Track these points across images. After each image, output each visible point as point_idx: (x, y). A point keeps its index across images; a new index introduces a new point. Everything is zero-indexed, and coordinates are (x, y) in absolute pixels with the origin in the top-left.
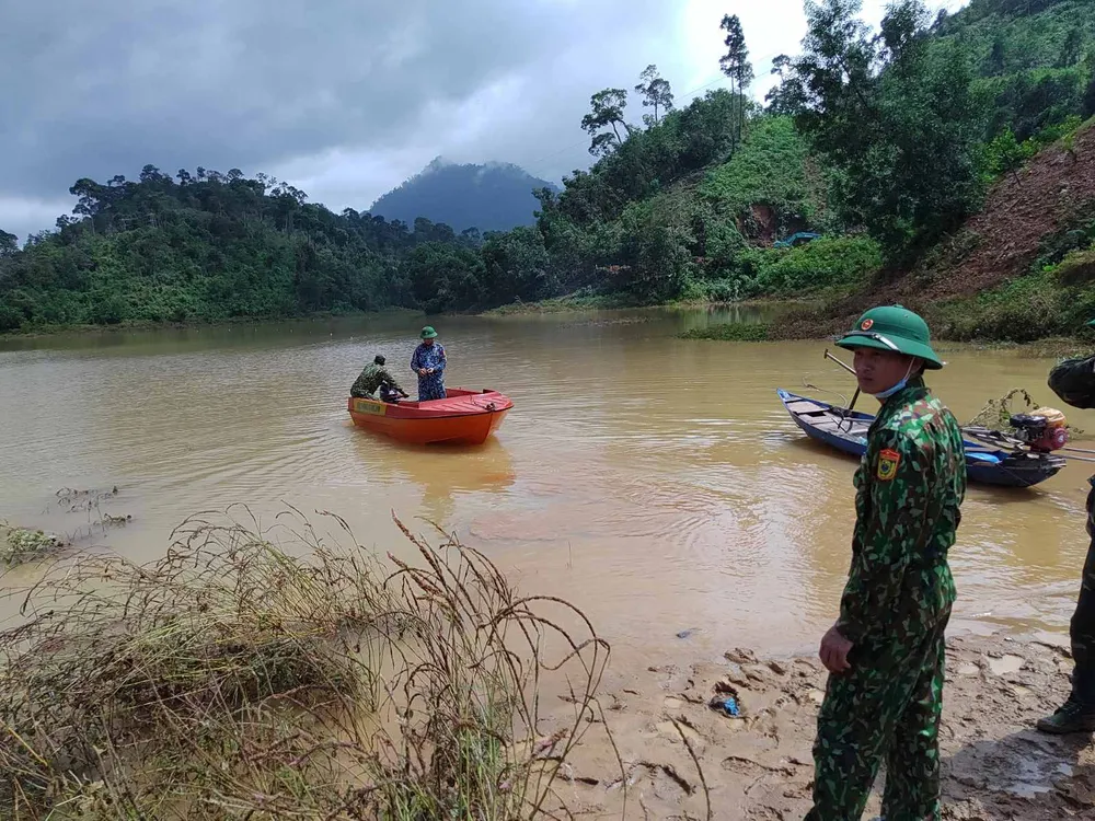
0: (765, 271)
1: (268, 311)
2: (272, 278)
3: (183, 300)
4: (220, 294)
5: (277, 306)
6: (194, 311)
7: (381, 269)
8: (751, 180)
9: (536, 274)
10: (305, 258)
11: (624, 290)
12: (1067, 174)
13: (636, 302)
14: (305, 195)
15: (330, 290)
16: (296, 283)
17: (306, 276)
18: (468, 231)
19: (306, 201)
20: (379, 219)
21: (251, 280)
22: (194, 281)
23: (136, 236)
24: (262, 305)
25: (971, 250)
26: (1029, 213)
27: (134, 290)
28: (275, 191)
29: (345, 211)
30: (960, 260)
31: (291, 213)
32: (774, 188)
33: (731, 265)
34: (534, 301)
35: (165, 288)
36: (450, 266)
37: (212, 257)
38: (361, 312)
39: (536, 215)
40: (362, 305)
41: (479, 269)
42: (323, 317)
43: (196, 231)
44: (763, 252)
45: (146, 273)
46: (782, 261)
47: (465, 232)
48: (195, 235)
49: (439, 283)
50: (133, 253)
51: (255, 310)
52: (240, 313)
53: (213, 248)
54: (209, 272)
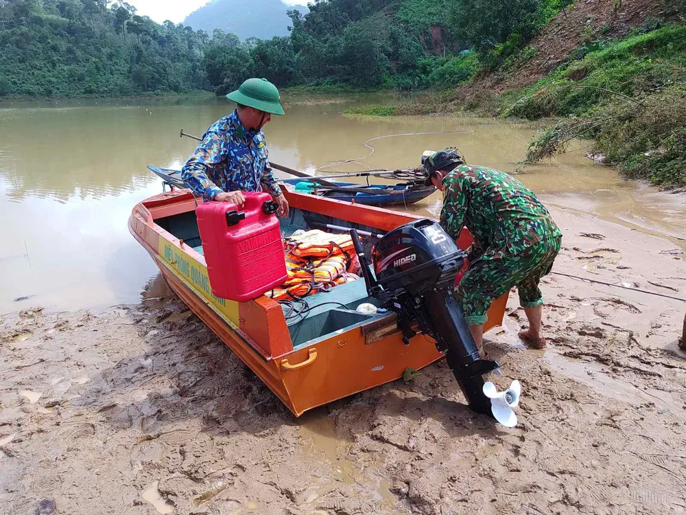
0: (435, 71)
1: (111, 91)
2: (113, 68)
3: (50, 82)
4: (76, 78)
5: (117, 87)
6: (58, 89)
7: (189, 64)
8: (433, 10)
9: (287, 69)
10: (136, 55)
11: (345, 81)
12: (593, 10)
13: (351, 90)
14: (135, 9)
15: (153, 78)
16: (130, 72)
17: (137, 67)
18: (250, 39)
19: (137, 13)
20: (189, 28)
21: (98, 69)
22: (57, 67)
23: (13, 33)
24: (106, 87)
25: (529, 59)
26: (566, 36)
27: (14, 73)
28: (113, 5)
29: (165, 22)
30: (521, 66)
31: (126, 22)
32: (445, 15)
33: (414, 67)
34: (285, 87)
35: (36, 72)
36: (231, 62)
37: (70, 51)
38: (175, 93)
39: (289, 29)
40: (176, 89)
41: (251, 66)
42: (149, 96)
43: (57, 32)
44: (434, 59)
45: (22, 61)
46: (446, 65)
47: (247, 40)
48: (56, 35)
49: (225, 75)
50: (11, 46)
51: (101, 90)
52: (91, 92)
53: (71, 45)
54: (67, 62)
